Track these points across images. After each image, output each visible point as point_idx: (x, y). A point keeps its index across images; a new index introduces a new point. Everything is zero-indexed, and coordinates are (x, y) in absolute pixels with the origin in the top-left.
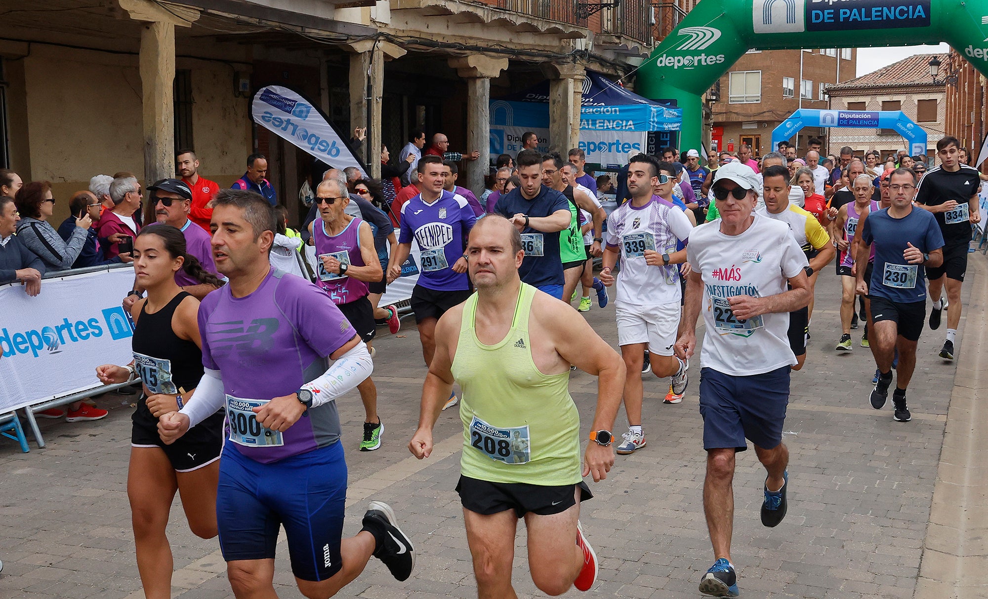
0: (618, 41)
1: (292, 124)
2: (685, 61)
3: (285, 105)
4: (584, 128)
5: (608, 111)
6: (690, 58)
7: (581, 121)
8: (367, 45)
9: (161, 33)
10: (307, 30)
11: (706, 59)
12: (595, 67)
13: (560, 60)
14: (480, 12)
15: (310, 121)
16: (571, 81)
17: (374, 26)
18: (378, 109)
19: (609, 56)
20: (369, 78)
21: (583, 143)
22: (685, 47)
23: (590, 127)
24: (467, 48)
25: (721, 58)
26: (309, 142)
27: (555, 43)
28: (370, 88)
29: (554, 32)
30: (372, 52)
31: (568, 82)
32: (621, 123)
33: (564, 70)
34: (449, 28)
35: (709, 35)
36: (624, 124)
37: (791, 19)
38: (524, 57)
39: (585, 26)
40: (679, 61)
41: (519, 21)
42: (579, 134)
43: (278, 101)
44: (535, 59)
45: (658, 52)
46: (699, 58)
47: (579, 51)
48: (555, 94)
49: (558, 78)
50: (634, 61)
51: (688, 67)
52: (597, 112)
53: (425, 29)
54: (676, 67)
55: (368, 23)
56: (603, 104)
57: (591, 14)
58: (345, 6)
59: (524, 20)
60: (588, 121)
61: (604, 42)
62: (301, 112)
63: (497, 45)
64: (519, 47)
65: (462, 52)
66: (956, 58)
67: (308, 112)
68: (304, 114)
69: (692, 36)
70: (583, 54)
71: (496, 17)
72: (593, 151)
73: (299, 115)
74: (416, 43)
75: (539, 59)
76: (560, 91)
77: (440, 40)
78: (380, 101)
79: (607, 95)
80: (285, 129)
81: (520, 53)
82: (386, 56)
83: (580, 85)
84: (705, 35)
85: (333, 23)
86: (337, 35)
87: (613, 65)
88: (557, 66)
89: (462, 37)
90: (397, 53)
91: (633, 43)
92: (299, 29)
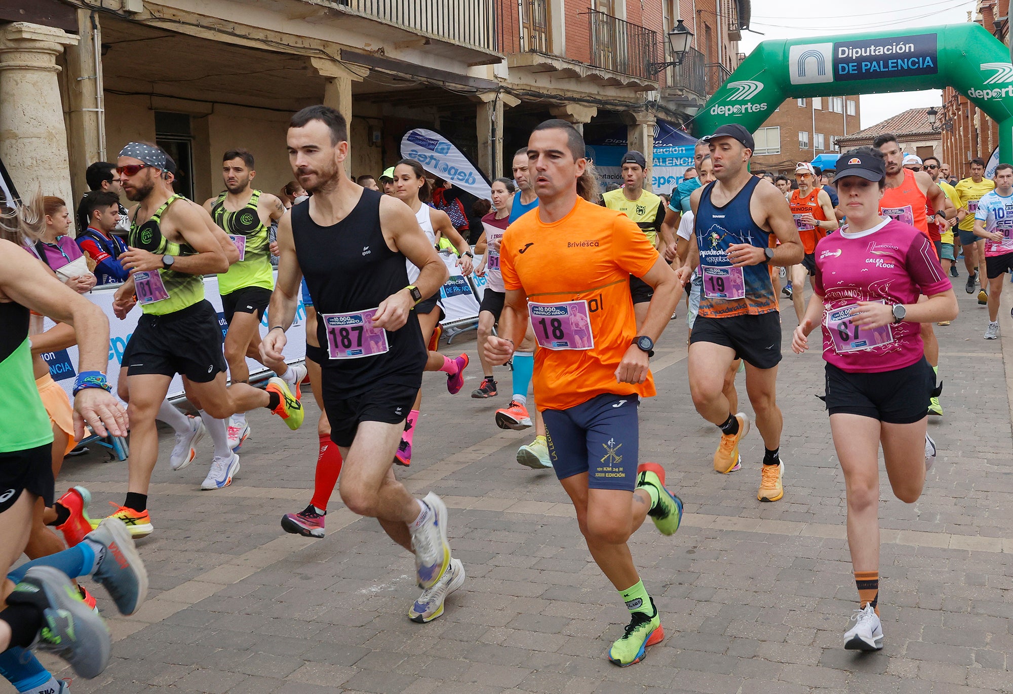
0: (681, 93)
1: (435, 159)
2: (735, 109)
3: (429, 144)
4: (656, 165)
5: (675, 151)
6: (738, 106)
7: (654, 159)
8: (491, 97)
9: (342, 86)
10: (447, 84)
11: (751, 107)
12: (662, 116)
13: (636, 109)
14: (577, 69)
15: (449, 156)
16: (645, 126)
17: (496, 81)
18: (500, 149)
19: (672, 106)
20: (493, 123)
21: (655, 178)
22: (733, 98)
23: (661, 164)
24: (566, 99)
25: (764, 106)
26: (449, 173)
27: (632, 95)
28: (494, 131)
29: (633, 86)
30: (495, 102)
31: (642, 127)
32: (687, 159)
33: (639, 117)
34: (552, 82)
35: (753, 87)
36: (690, 161)
37: (821, 71)
38: (609, 107)
39: (656, 80)
40: (729, 110)
41: (607, 76)
42: (652, 170)
43: (422, 140)
44: (617, 108)
45: (711, 103)
46: (746, 106)
47: (650, 102)
48: (632, 137)
49: (634, 124)
50: (691, 111)
51: (737, 114)
52: (666, 151)
53: (533, 83)
54: (727, 115)
55: (492, 78)
56: (671, 145)
57: (660, 71)
58: (476, 64)
59: (610, 76)
60: (659, 159)
61: (669, 95)
62: (443, 149)
63: (588, 96)
64: (605, 98)
65: (562, 102)
66: (950, 108)
67: (448, 149)
68: (445, 151)
69: (739, 89)
70: (653, 104)
71: (589, 73)
72: (663, 184)
73: (441, 151)
74: (528, 94)
75: (621, 108)
76: (637, 134)
77: (545, 92)
78: (502, 141)
79: (674, 138)
80: (428, 164)
81: (606, 103)
82: (505, 105)
83: (652, 129)
84: (750, 87)
85: (467, 78)
86: (469, 88)
87: (675, 114)
88: (634, 114)
89: (562, 90)
90: (514, 102)
91: (692, 95)
92: (441, 83)
